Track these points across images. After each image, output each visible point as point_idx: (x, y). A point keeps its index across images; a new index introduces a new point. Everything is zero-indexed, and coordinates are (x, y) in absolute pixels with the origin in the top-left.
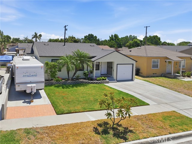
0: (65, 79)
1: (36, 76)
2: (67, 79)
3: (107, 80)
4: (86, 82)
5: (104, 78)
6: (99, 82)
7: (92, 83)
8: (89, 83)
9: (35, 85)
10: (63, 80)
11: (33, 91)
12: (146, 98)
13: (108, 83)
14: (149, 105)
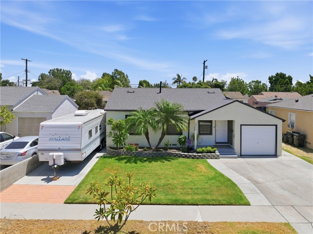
0: (144, 148)
1: (68, 139)
2: (148, 148)
3: (217, 153)
4: (177, 154)
5: (212, 150)
6: (200, 156)
7: (186, 157)
8: (181, 156)
9: (61, 154)
10: (139, 150)
11: (56, 163)
12: (259, 192)
13: (217, 158)
14: (249, 205)
